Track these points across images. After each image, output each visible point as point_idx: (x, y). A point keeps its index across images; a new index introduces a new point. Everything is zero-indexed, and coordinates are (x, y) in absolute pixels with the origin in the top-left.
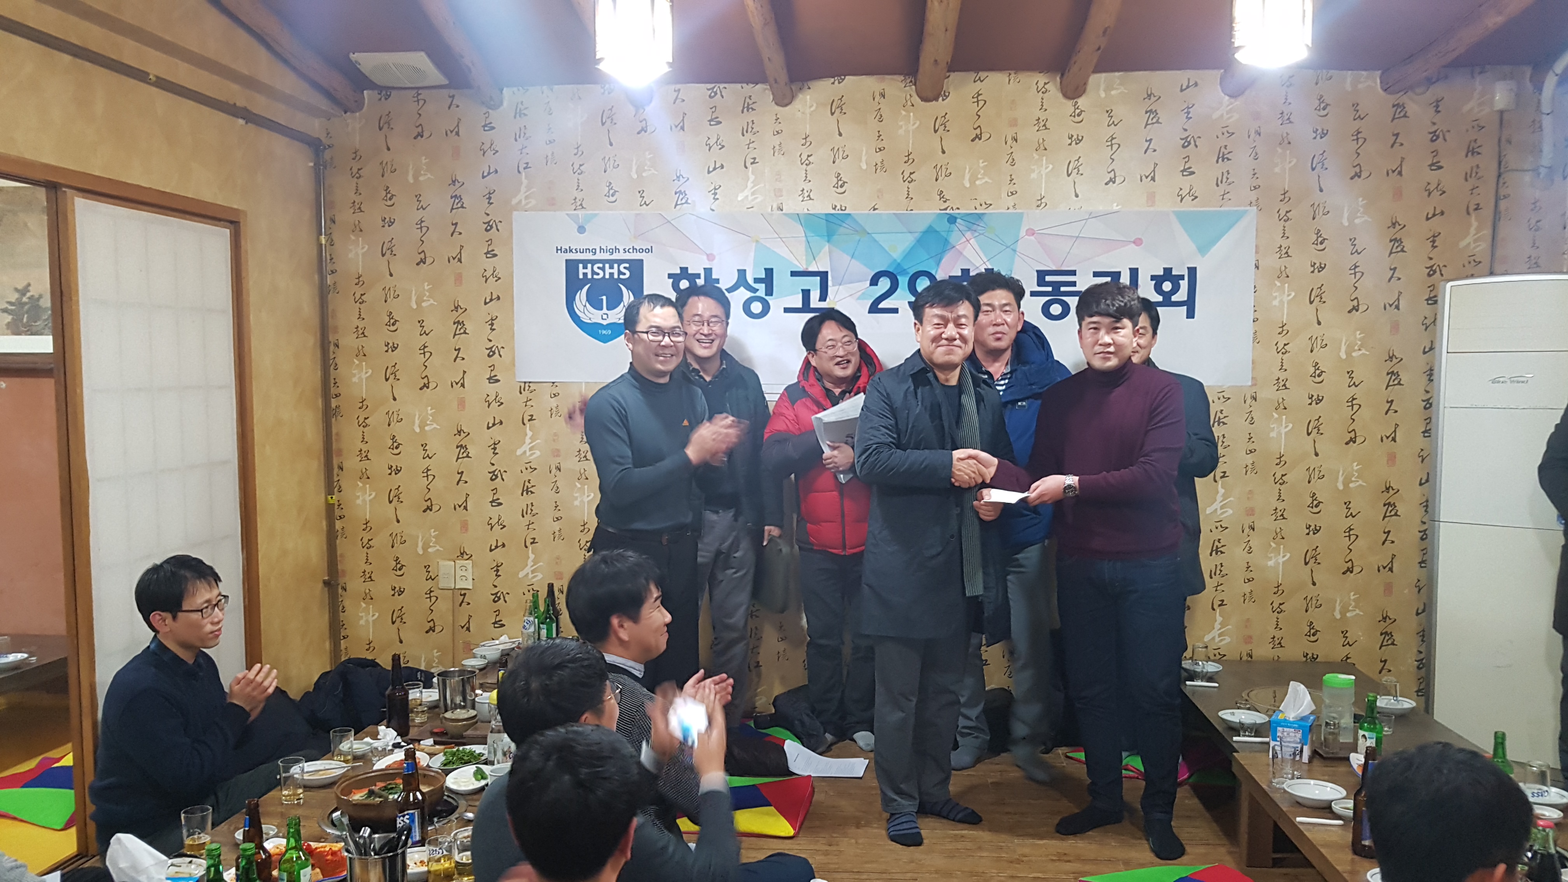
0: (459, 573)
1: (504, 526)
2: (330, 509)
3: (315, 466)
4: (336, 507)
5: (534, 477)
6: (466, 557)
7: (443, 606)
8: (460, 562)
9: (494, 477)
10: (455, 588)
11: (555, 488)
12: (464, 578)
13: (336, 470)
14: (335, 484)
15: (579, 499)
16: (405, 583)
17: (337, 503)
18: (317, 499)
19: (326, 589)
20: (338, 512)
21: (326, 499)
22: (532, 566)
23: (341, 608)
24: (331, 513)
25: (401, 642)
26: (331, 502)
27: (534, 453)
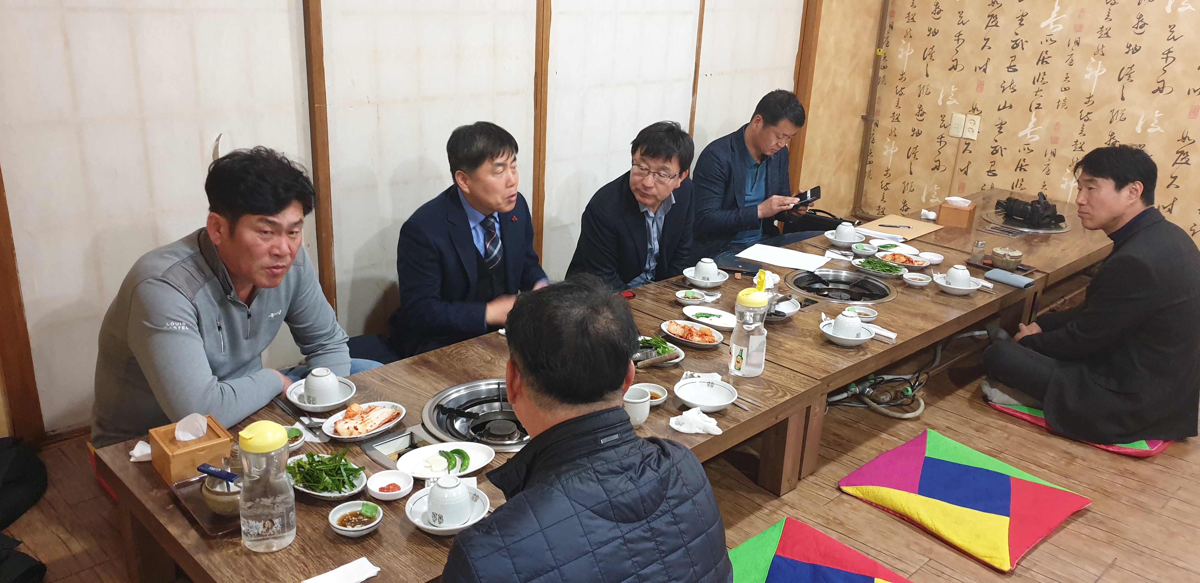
0: (969, 125)
1: (1015, 90)
2: (877, 59)
3: (871, 23)
4: (882, 58)
5: (1052, 50)
6: (976, 112)
7: (949, 151)
8: (970, 116)
9: (1015, 45)
10: (962, 137)
11: (1070, 61)
12: (971, 130)
13: (888, 28)
14: (885, 40)
15: (1090, 74)
16: (923, 127)
17: (883, 56)
18: (868, 51)
19: (863, 123)
20: (882, 63)
21: (876, 51)
22: (1032, 128)
23: (872, 139)
24: (878, 63)
25: (911, 173)
26: (880, 54)
27: (1058, 27)
